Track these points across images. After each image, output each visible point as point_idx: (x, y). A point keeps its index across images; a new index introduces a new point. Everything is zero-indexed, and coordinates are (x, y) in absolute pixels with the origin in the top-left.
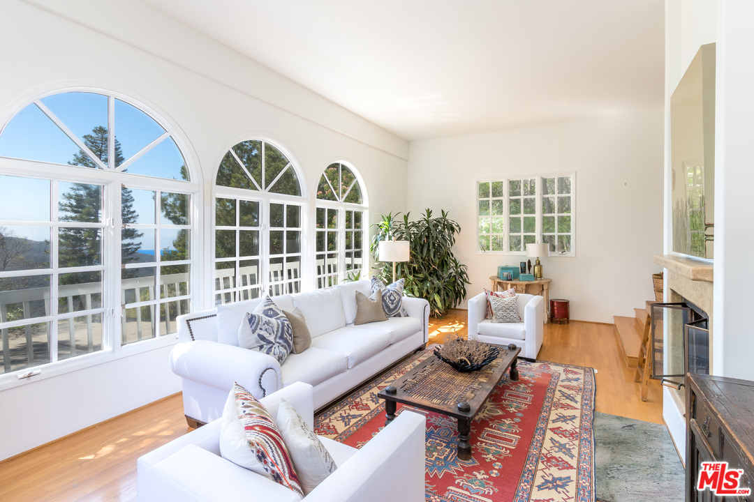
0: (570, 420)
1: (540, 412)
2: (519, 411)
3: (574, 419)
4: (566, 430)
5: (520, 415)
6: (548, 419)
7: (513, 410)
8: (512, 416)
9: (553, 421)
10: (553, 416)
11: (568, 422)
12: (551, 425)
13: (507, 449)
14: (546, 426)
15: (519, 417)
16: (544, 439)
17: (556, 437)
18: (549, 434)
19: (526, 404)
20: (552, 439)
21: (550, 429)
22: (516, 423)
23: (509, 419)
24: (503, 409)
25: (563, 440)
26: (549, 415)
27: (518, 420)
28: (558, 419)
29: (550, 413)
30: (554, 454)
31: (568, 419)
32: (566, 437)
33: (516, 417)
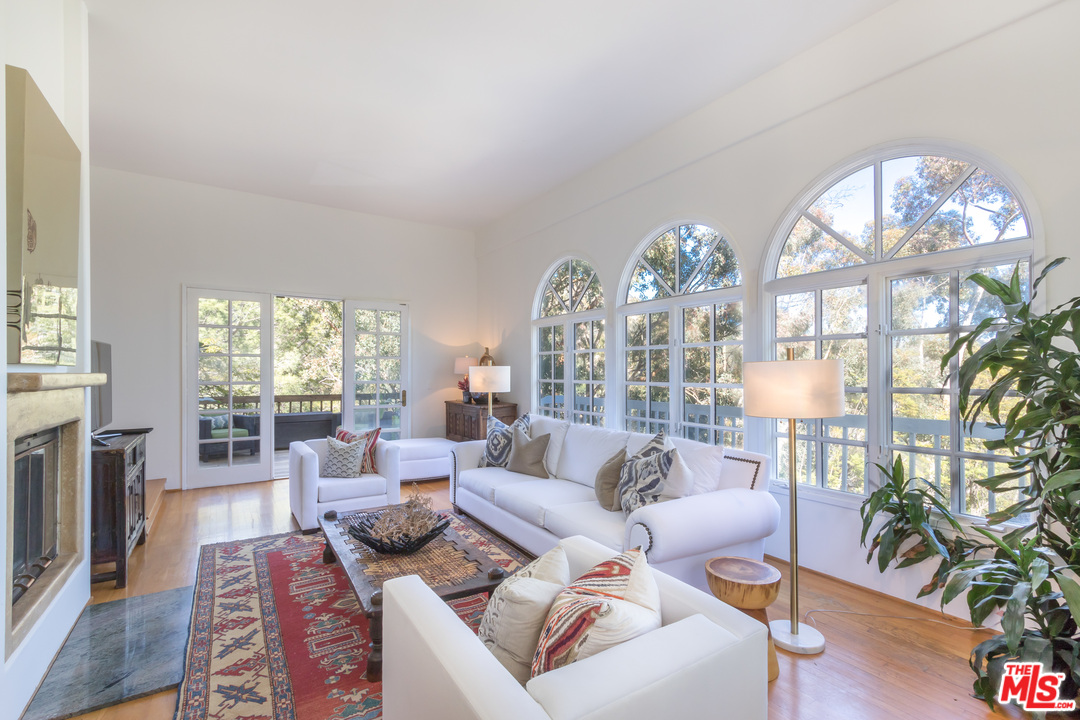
0: (228, 646)
1: (282, 634)
2: (313, 620)
3: (223, 652)
4: (233, 629)
5: (308, 616)
6: (265, 630)
7: (325, 618)
8: (318, 610)
9: (255, 632)
10: (259, 639)
11: (231, 642)
12: (258, 625)
13: (297, 580)
14: (263, 621)
15: (306, 613)
16: (261, 605)
17: (245, 614)
18: (256, 613)
19: (312, 634)
20: (251, 609)
21: (256, 619)
22: (306, 604)
23: (318, 605)
24: (339, 613)
25: (234, 615)
26: (266, 636)
27: (306, 609)
28: (250, 638)
29: (266, 641)
30: (243, 598)
31: (232, 646)
32: (232, 620)
33: (311, 611)
